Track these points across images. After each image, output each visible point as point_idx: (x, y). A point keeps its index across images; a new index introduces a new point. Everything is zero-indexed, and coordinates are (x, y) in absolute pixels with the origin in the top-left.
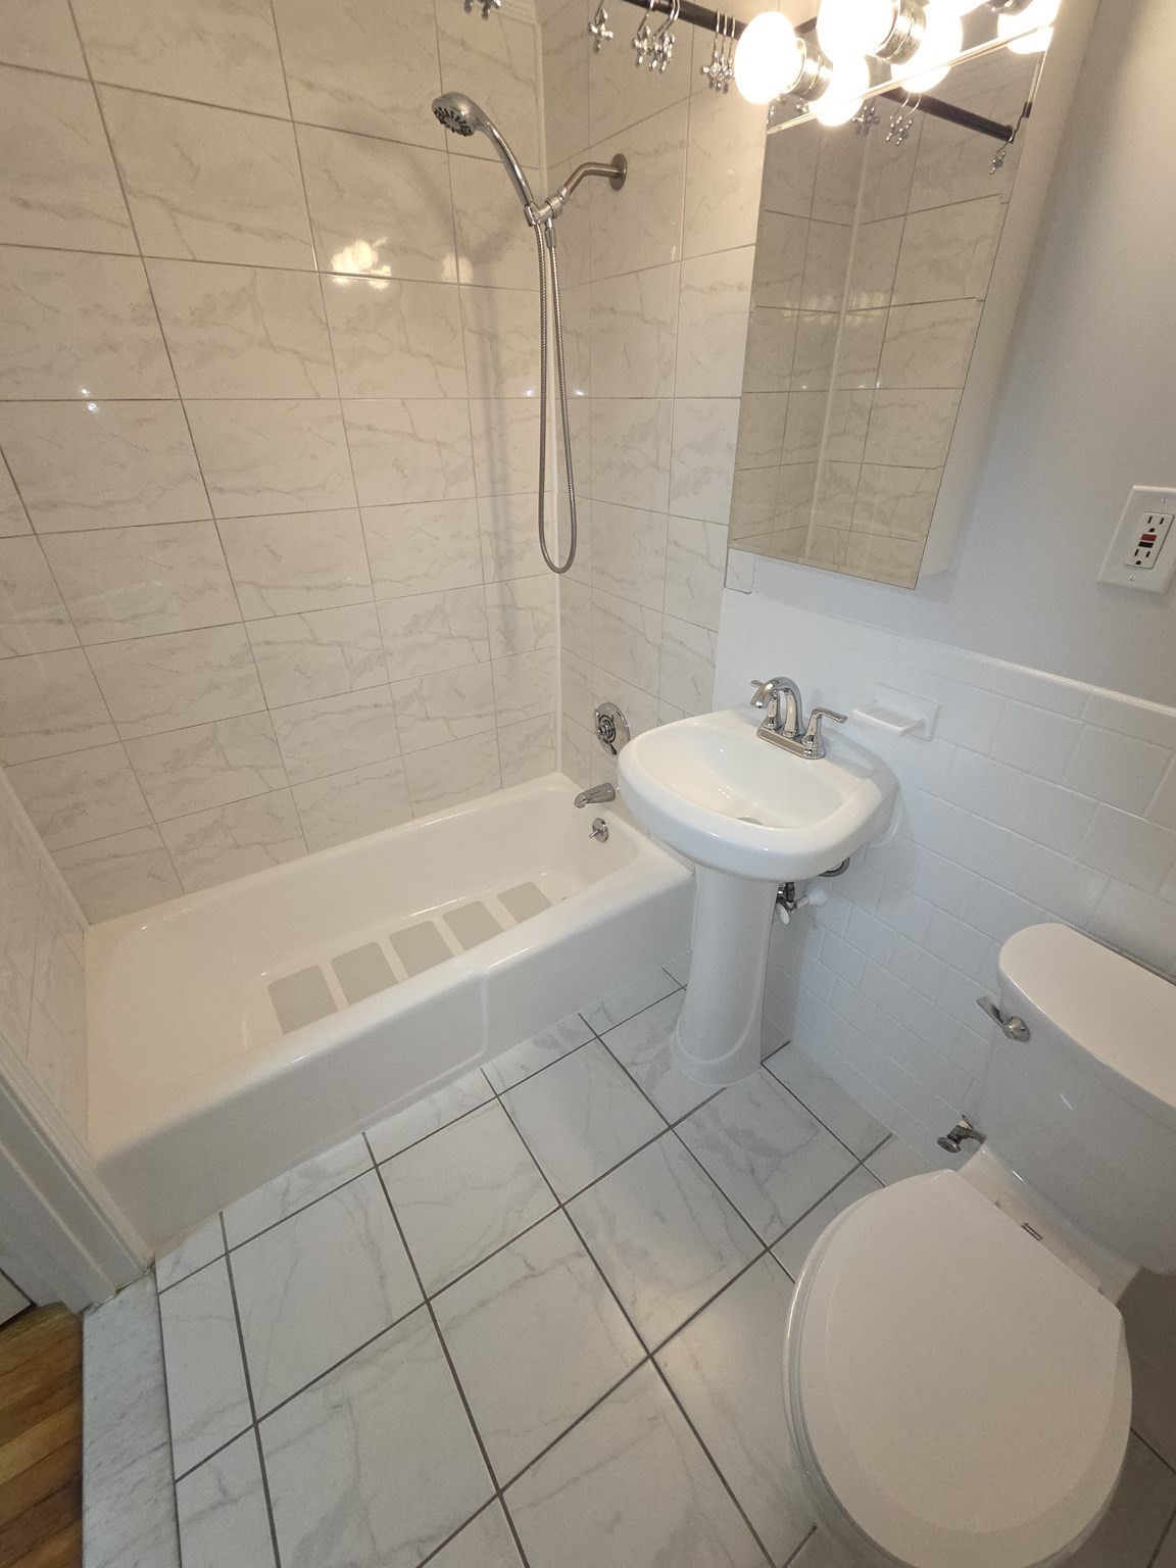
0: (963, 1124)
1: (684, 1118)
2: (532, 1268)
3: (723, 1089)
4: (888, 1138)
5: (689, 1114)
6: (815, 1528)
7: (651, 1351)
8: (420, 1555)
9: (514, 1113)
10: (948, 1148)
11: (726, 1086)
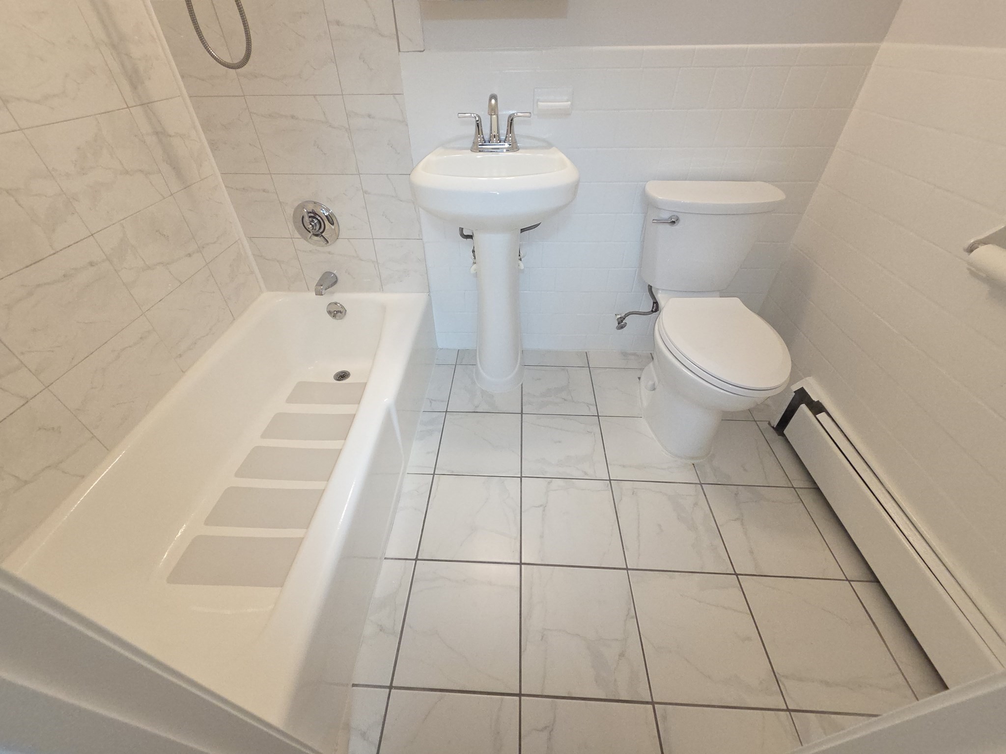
0: (619, 316)
1: (522, 406)
2: (541, 506)
3: (522, 385)
4: (586, 354)
5: (522, 404)
6: (693, 464)
7: (608, 479)
8: (632, 617)
9: (453, 472)
10: (622, 327)
11: (521, 384)
